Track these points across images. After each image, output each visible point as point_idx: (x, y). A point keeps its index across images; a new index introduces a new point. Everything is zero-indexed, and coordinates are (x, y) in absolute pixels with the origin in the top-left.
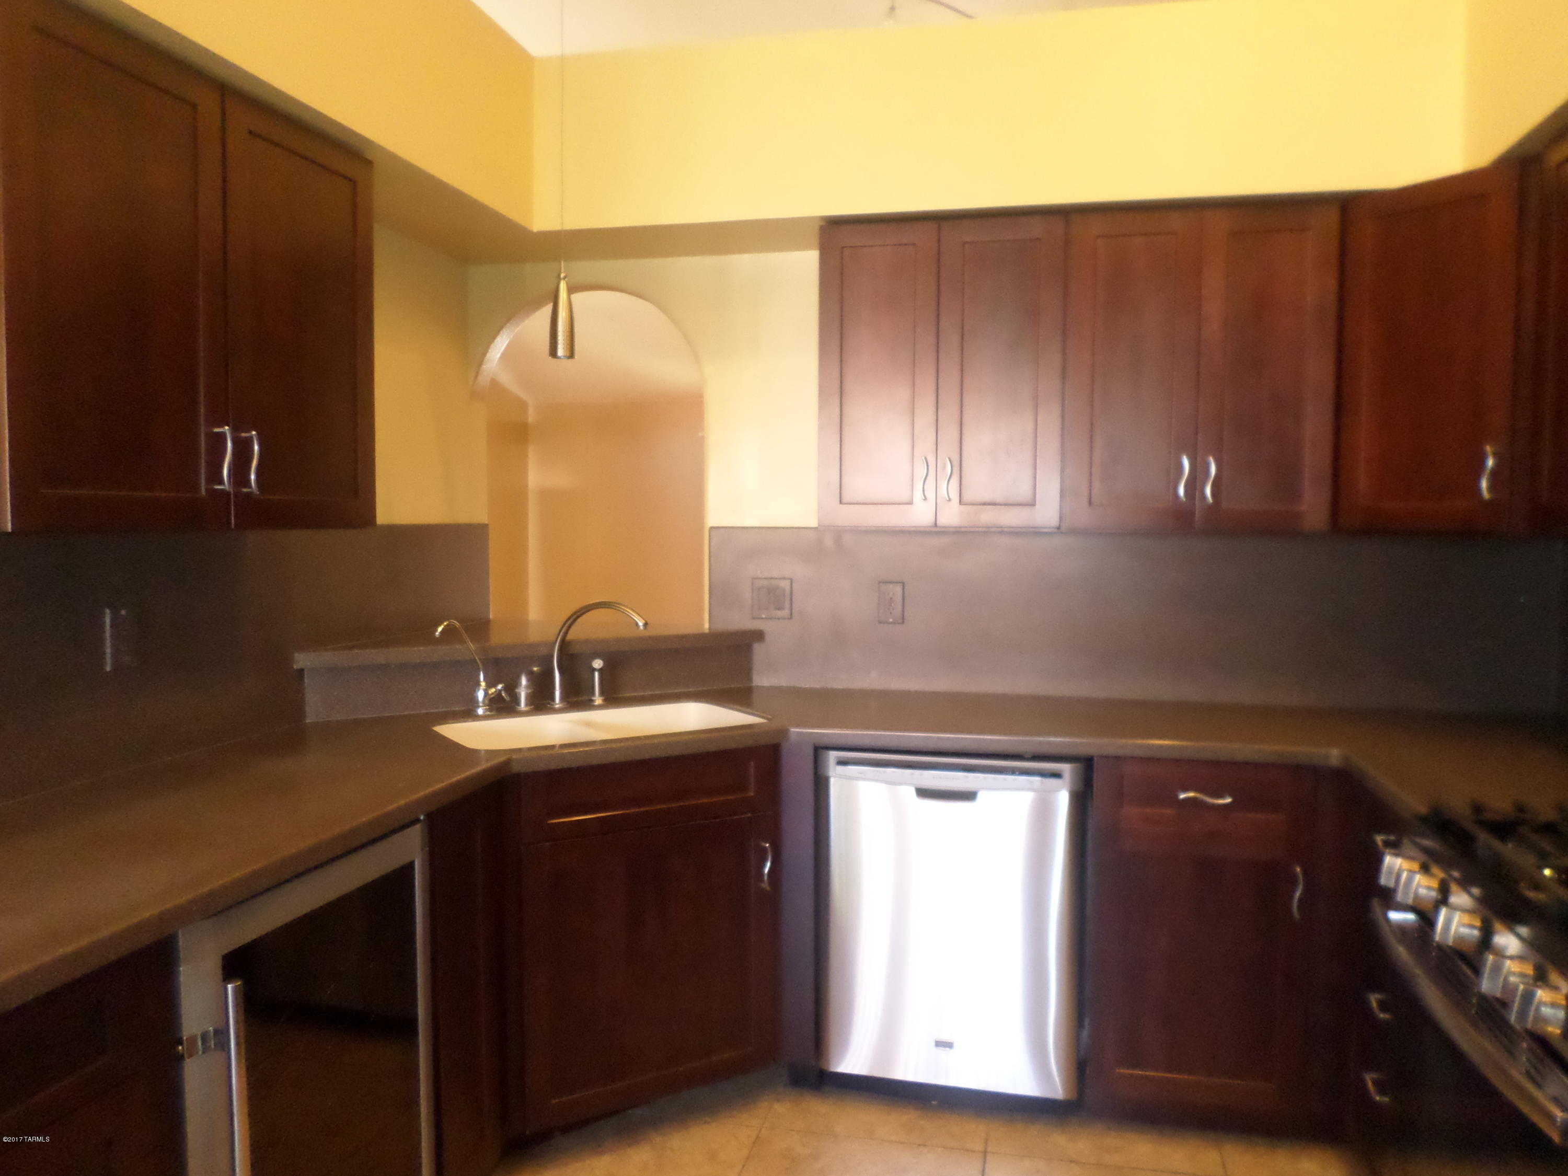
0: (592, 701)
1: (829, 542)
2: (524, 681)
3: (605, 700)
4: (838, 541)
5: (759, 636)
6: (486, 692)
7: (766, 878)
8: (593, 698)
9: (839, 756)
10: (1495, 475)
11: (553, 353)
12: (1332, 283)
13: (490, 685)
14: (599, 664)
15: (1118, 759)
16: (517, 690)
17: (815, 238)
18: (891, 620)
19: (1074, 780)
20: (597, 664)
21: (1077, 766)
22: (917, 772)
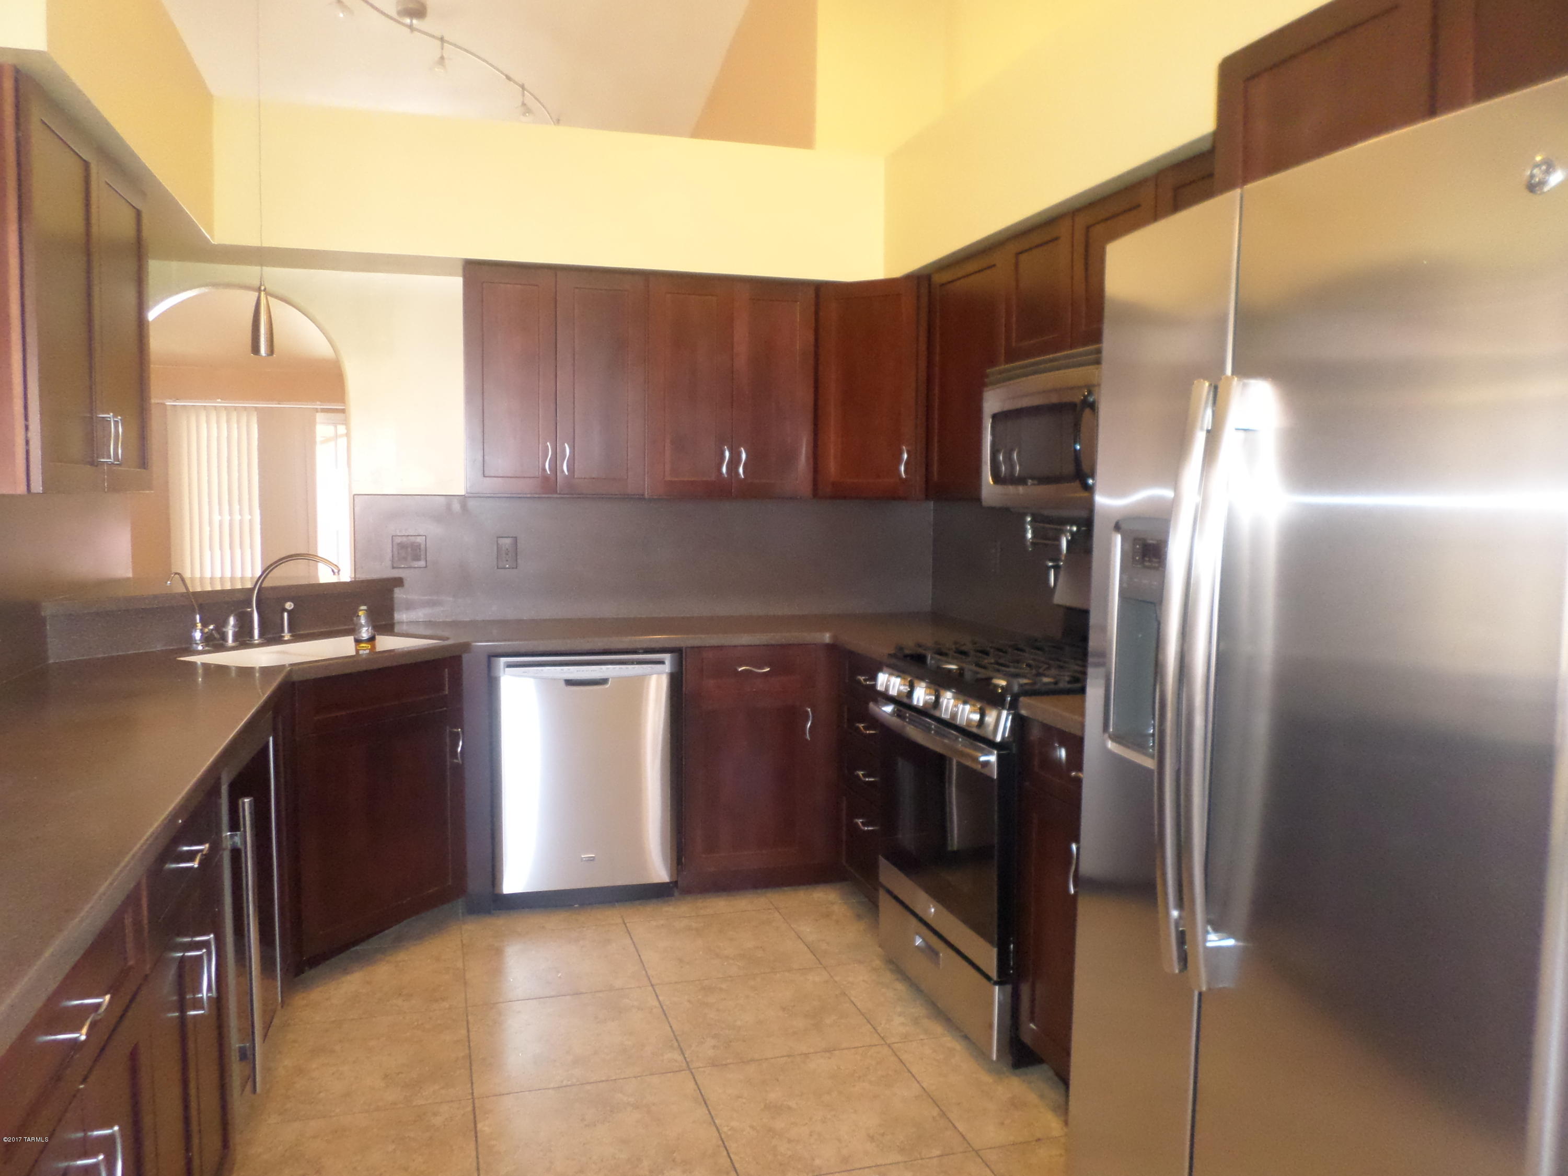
0: (282, 636)
1: (456, 507)
2: (232, 621)
3: (292, 636)
4: (464, 506)
5: (399, 582)
6: (202, 631)
7: (459, 755)
8: (283, 633)
9: (508, 662)
10: (907, 464)
11: (256, 349)
12: (811, 338)
13: (205, 625)
14: (290, 606)
15: (700, 648)
16: (224, 630)
17: (460, 271)
18: (507, 566)
19: (672, 665)
20: (289, 605)
21: (676, 655)
22: (566, 668)
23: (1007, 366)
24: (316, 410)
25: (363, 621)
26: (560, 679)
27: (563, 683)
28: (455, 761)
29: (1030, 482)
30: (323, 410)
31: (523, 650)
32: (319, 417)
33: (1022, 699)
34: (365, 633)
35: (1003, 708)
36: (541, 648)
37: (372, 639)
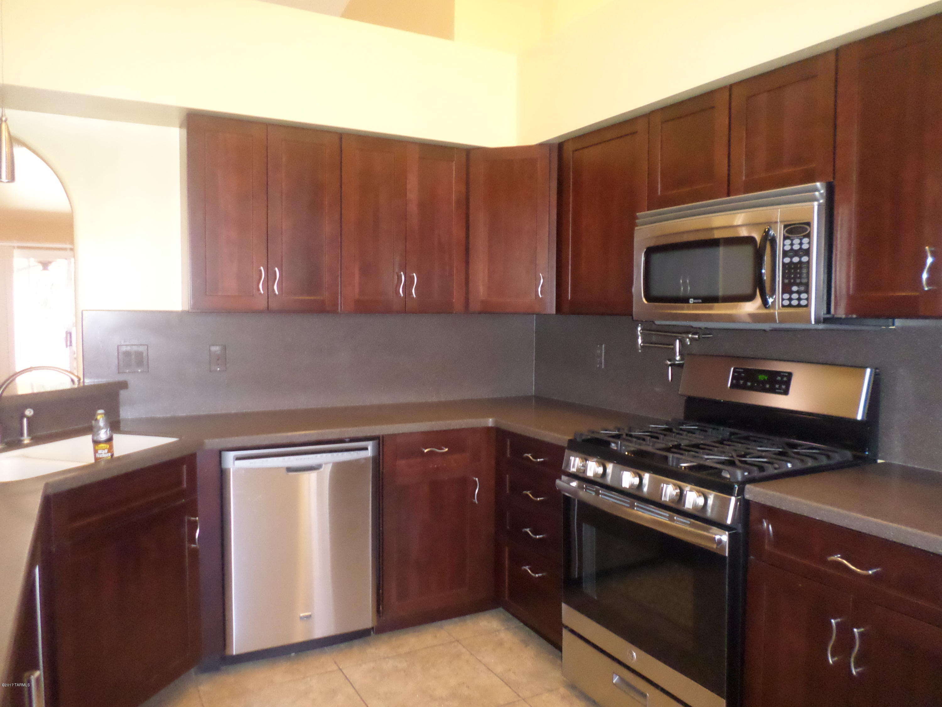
0: (22, 441)
1: (174, 321)
3: (32, 439)
5: (123, 385)
7: (197, 541)
8: (22, 438)
9: (236, 455)
10: (542, 287)
15: (394, 436)
18: (218, 369)
19: (373, 450)
20: (29, 412)
21: (376, 442)
22: (286, 458)
23: (649, 212)
24: (14, 247)
25: (102, 423)
26: (282, 468)
27: (285, 471)
28: (193, 546)
29: (691, 301)
30: (19, 247)
31: (249, 444)
32: (16, 252)
33: (748, 486)
34: (103, 435)
35: (732, 495)
36: (266, 442)
37: (109, 440)
